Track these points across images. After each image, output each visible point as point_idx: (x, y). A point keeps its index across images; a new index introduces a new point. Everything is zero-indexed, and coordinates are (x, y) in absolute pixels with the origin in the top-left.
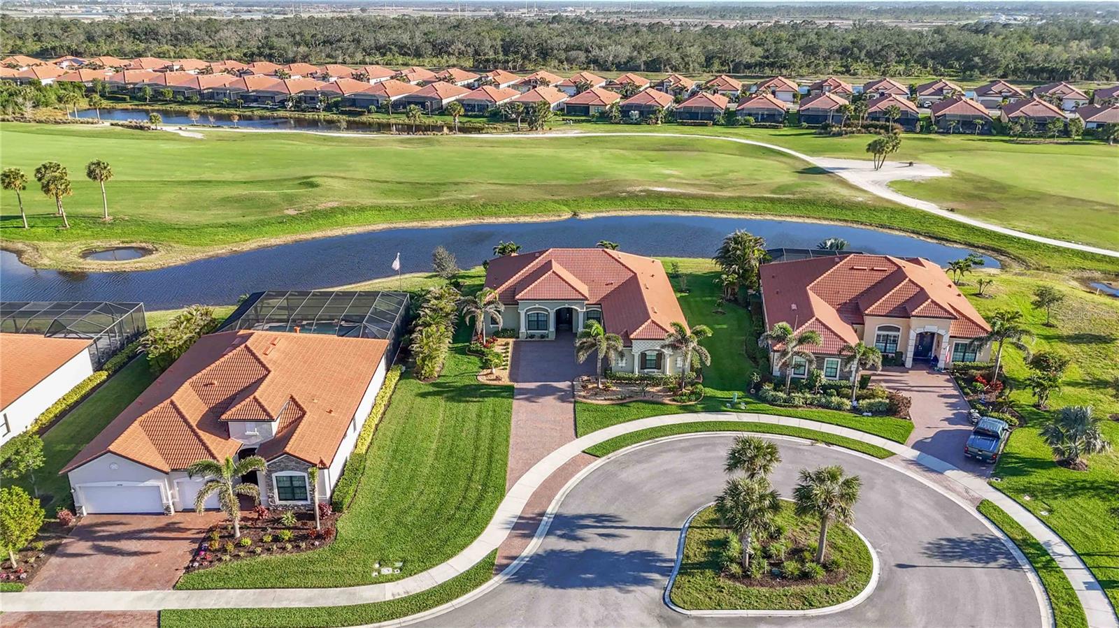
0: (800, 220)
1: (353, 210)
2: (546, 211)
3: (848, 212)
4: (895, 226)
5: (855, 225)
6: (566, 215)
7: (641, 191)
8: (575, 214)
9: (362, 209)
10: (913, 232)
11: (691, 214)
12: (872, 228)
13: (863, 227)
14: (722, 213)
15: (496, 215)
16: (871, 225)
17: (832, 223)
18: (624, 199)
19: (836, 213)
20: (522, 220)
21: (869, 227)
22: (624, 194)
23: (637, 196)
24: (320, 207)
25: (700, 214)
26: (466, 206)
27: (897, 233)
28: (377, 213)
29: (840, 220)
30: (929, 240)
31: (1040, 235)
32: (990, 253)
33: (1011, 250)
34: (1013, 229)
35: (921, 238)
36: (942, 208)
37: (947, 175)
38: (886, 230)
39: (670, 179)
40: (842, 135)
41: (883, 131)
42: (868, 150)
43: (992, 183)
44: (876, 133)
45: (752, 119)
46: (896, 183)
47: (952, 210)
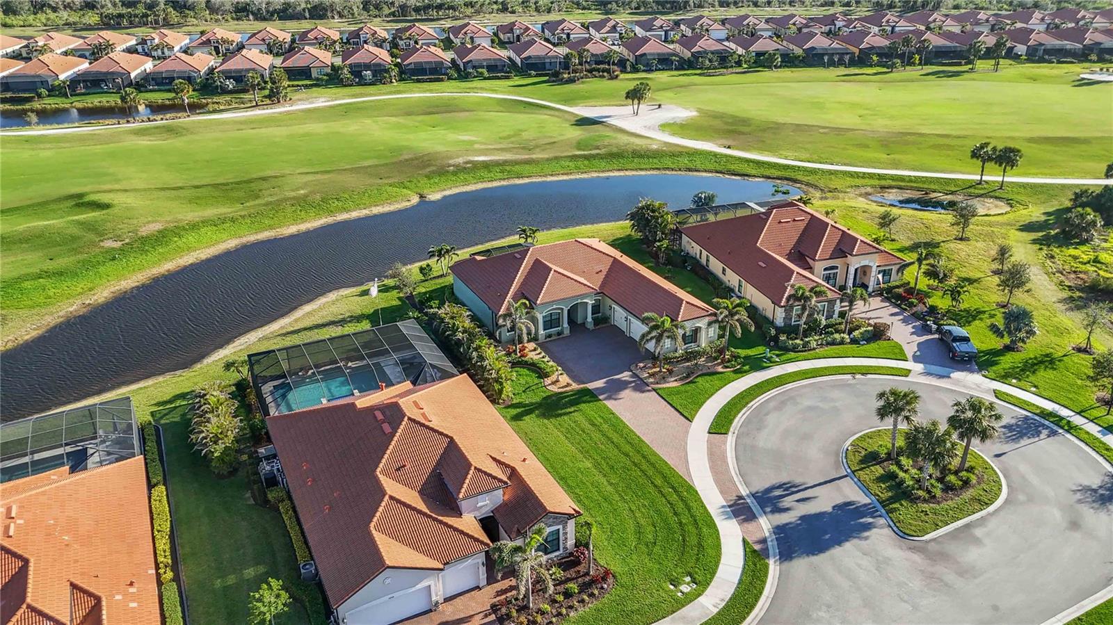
0: (622, 173)
1: (184, 229)
2: (390, 199)
3: (655, 160)
4: (699, 166)
5: (667, 172)
6: (415, 200)
7: (466, 163)
8: (421, 196)
9: (194, 226)
10: (717, 172)
11: (526, 181)
12: (683, 173)
13: (674, 173)
14: (552, 175)
15: (347, 210)
16: (680, 170)
17: (649, 173)
18: (455, 173)
19: (645, 163)
20: (376, 210)
21: (679, 172)
22: (452, 168)
23: (465, 168)
24: (144, 232)
25: (534, 180)
26: (303, 204)
27: (704, 174)
28: (215, 228)
29: (654, 169)
30: (733, 177)
31: (809, 162)
32: (786, 182)
33: (799, 177)
34: (786, 158)
35: (727, 176)
36: (720, 146)
37: (695, 113)
38: (695, 173)
39: (476, 146)
40: (575, 81)
41: (605, 74)
42: (627, 98)
43: (733, 117)
44: (600, 77)
45: (484, 71)
46: (664, 127)
47: (729, 147)
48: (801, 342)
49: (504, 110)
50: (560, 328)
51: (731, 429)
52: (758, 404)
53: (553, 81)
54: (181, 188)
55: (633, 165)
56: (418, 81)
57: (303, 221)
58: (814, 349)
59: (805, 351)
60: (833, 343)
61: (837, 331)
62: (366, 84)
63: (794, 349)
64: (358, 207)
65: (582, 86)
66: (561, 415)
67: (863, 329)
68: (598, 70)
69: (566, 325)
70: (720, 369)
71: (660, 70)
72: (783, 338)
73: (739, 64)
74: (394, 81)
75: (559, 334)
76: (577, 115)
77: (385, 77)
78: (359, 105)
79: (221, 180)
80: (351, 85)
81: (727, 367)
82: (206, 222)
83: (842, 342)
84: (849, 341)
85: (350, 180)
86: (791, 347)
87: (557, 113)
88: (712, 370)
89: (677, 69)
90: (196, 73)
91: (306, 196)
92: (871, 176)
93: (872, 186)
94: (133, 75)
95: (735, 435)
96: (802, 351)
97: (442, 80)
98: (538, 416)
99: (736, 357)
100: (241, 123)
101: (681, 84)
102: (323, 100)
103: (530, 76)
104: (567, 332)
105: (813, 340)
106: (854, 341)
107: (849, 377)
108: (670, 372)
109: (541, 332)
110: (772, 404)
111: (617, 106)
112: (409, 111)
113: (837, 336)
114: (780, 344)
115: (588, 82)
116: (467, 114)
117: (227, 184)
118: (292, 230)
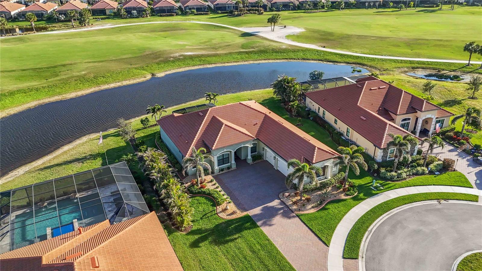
0: (266, 61)
1: (5, 95)
2: (134, 76)
3: (285, 54)
4: (309, 57)
5: (292, 60)
6: (149, 77)
7: (180, 56)
8: (153, 75)
9: (12, 94)
10: (319, 60)
11: (213, 66)
12: (300, 61)
13: (295, 61)
14: (228, 63)
15: (107, 83)
16: (299, 59)
17: (281, 61)
18: (173, 62)
19: (279, 56)
21: (298, 61)
22: (172, 59)
23: (179, 59)
25: (218, 65)
26: (82, 80)
27: (312, 61)
28: (24, 94)
29: (284, 59)
30: (328, 63)
31: (369, 54)
32: (358, 65)
33: (366, 63)
34: (356, 52)
35: (325, 62)
36: (319, 46)
37: (304, 30)
38: (307, 61)
39: (187, 47)
40: (241, 15)
41: (256, 12)
42: (268, 22)
43: (324, 32)
44: (254, 13)
45: (195, 11)
46: (288, 37)
47: (324, 47)
48: (396, 174)
49: (204, 29)
50: (229, 164)
51: (360, 254)
52: (375, 228)
53: (230, 16)
54: (14, 71)
55: (272, 57)
56: (161, 16)
57: (80, 89)
58: (405, 179)
59: (399, 180)
60: (417, 174)
61: (419, 165)
62: (134, 18)
63: (392, 179)
64: (115, 81)
65: (244, 18)
66: (227, 242)
67: (435, 163)
68: (253, 10)
69: (233, 162)
70: (343, 196)
71: (283, 10)
72: (383, 170)
73: (323, 7)
74: (148, 16)
75: (229, 168)
76: (242, 31)
77: (144, 14)
78: (128, 28)
79: (38, 66)
80: (126, 18)
81: (348, 195)
82: (19, 91)
83: (423, 174)
84: (427, 172)
85: (113, 66)
86: (389, 178)
87: (231, 31)
88: (337, 198)
89: (292, 10)
90: (45, 11)
91: (85, 75)
92: (406, 62)
93: (408, 68)
94: (12, 13)
95: (364, 259)
96: (397, 181)
97: (173, 15)
98: (211, 243)
99: (352, 186)
100: (61, 36)
101: (295, 16)
102: (109, 25)
103: (218, 13)
104: (234, 167)
105: (404, 172)
106: (431, 172)
107: (435, 202)
108: (308, 200)
109: (216, 168)
110: (386, 228)
111: (263, 27)
112: (153, 30)
113: (419, 168)
114: (381, 175)
115: (247, 16)
116: (184, 31)
117: (42, 68)
118: (73, 95)
